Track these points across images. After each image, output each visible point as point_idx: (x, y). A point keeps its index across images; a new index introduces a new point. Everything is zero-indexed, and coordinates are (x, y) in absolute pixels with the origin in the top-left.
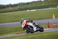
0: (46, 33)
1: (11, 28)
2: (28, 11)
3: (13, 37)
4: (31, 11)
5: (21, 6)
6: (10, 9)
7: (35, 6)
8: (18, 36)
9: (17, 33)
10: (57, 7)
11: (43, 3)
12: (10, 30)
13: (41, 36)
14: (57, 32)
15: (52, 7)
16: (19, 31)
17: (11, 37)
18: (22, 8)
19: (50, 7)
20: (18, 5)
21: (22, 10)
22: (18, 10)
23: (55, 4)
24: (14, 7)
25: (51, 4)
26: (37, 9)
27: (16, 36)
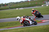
0: (32, 28)
1: (3, 23)
2: (17, 9)
3: (5, 30)
4: (20, 9)
5: (11, 5)
6: (2, 7)
7: (23, 5)
8: (8, 30)
9: (8, 27)
10: (41, 6)
11: (30, 3)
12: (2, 25)
13: (28, 30)
14: (41, 26)
15: (37, 6)
16: (10, 25)
17: (2, 31)
18: (12, 7)
19: (36, 6)
20: (9, 4)
21: (12, 9)
22: (9, 8)
23: (40, 3)
24: (5, 6)
25: (36, 3)
26: (25, 7)
27: (7, 30)
